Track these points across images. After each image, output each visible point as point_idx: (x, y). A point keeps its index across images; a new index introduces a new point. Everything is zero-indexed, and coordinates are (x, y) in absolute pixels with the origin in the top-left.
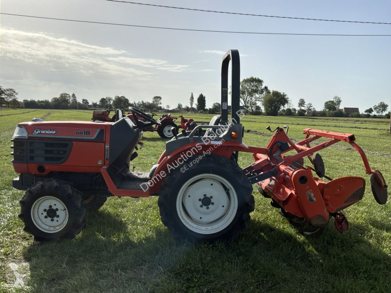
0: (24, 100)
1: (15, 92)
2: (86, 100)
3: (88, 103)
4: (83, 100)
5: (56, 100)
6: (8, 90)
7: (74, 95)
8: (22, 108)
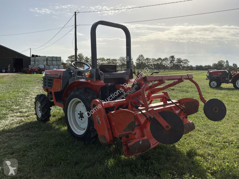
0: (196, 66)
1: (188, 61)
2: (236, 64)
3: (237, 66)
4: (234, 64)
5: (215, 65)
6: (184, 60)
7: (227, 61)
8: (194, 70)
